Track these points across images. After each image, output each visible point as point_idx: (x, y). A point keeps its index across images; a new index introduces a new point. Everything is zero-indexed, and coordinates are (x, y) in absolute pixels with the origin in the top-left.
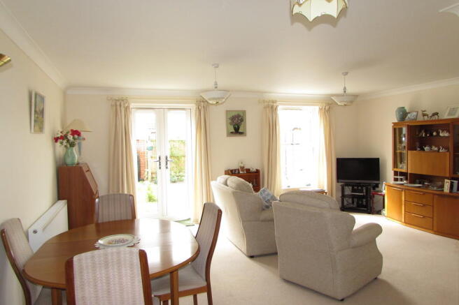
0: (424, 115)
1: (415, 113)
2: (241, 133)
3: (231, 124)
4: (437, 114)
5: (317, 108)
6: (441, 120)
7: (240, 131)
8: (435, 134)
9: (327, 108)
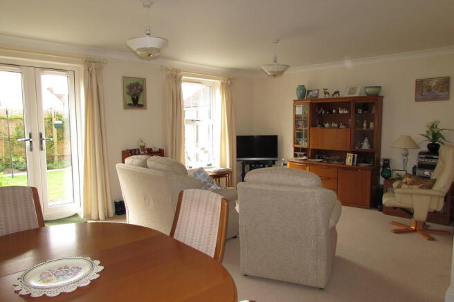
0: (326, 93)
1: (316, 92)
2: (141, 106)
3: (128, 94)
4: (337, 92)
5: (218, 82)
6: (342, 98)
7: (139, 103)
8: (334, 111)
9: (229, 82)
